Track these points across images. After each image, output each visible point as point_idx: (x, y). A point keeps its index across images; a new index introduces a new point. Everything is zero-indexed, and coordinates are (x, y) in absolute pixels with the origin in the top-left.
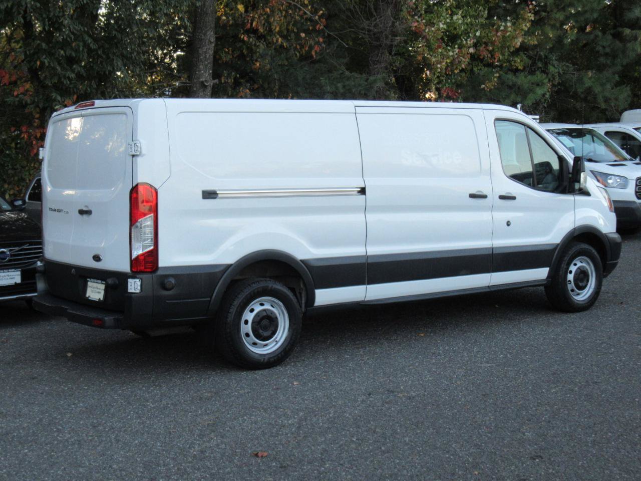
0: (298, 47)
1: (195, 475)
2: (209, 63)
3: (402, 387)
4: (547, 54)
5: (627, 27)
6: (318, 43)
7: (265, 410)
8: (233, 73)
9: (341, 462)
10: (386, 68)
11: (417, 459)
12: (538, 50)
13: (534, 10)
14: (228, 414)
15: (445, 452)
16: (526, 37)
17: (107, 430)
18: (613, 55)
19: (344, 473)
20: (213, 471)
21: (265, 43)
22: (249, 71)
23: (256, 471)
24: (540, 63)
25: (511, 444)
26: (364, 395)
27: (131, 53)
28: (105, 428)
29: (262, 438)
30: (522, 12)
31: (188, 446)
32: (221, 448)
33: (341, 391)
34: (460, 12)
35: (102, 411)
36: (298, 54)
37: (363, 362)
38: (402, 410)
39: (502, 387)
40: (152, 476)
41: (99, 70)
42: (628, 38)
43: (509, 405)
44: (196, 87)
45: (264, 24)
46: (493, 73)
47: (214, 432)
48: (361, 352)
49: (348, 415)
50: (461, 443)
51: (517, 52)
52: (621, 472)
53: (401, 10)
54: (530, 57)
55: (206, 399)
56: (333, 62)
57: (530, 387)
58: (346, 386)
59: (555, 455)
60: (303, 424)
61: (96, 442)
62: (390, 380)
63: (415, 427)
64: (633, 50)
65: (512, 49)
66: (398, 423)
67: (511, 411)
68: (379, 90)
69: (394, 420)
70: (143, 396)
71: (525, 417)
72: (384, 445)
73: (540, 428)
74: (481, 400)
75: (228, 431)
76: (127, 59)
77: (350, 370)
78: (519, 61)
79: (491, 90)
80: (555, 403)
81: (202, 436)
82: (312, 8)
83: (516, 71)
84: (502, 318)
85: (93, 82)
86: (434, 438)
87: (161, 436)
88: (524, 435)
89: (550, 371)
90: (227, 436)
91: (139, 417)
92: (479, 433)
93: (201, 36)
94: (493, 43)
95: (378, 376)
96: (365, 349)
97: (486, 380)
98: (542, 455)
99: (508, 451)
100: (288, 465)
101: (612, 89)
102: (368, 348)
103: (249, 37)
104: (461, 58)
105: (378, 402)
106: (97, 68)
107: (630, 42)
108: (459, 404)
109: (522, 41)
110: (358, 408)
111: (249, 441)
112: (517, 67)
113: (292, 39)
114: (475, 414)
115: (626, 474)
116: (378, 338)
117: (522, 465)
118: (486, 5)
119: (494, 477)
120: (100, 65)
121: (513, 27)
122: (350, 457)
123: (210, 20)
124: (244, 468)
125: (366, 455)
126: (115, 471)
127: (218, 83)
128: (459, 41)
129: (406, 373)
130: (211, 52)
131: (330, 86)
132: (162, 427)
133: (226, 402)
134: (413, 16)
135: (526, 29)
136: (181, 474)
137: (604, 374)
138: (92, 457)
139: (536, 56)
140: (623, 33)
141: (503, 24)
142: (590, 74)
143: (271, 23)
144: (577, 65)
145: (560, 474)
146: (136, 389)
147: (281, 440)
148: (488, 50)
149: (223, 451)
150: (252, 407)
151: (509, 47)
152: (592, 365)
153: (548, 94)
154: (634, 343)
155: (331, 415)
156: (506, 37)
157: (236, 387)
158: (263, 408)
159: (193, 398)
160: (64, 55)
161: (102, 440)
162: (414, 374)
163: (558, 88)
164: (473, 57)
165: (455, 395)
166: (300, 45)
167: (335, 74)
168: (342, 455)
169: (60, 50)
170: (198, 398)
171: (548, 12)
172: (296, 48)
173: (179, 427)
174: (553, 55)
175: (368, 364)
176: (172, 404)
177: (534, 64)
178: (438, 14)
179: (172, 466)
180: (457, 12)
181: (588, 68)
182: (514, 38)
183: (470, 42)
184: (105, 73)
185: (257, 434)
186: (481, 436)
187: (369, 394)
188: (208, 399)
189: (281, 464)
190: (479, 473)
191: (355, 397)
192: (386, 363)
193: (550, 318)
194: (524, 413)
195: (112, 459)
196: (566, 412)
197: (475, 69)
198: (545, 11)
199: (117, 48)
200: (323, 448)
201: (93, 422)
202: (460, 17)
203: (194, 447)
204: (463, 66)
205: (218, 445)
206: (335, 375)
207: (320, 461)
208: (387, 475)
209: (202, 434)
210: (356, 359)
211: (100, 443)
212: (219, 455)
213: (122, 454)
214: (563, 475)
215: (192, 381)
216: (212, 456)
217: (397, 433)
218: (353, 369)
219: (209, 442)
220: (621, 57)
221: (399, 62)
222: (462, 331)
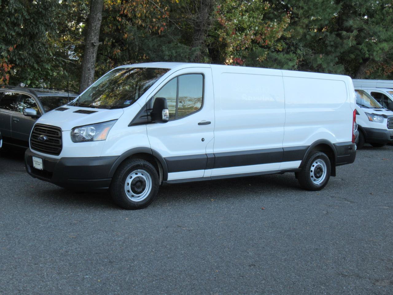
0: (151, 27)
1: (61, 263)
2: (98, 32)
3: (186, 225)
4: (297, 43)
5: (345, 31)
6: (163, 25)
7: (106, 232)
8: (111, 39)
9: (144, 262)
10: (202, 43)
11: (186, 262)
12: (292, 40)
13: (290, 17)
14: (85, 233)
15: (202, 259)
16: (285, 33)
17: (14, 237)
18: (336, 47)
19: (144, 267)
20: (71, 262)
21: (131, 23)
22: (121, 39)
23: (95, 263)
24: (292, 47)
25: (240, 258)
26: (164, 227)
27: (50, 23)
28: (13, 236)
29: (102, 246)
30: (283, 17)
31: (59, 248)
32: (78, 250)
33: (151, 224)
34: (247, 15)
35: (13, 227)
36: (151, 31)
37: (167, 210)
38: (183, 236)
39: (242, 228)
40: (36, 262)
41: (30, 31)
42: (344, 37)
43: (244, 238)
44: (88, 46)
45: (132, 12)
46: (264, 51)
47: (75, 241)
48: (167, 205)
49: (152, 238)
50: (213, 256)
51: (279, 40)
52: (296, 275)
53: (213, 10)
54: (286, 44)
55: (73, 224)
56: (171, 37)
57: (258, 229)
58: (155, 222)
59: (263, 265)
60: (127, 241)
61: (7, 243)
62: (180, 220)
63: (188, 246)
64: (347, 44)
65: (276, 39)
66: (180, 243)
67: (244, 241)
68: (197, 56)
69: (178, 242)
70: (38, 220)
71: (251, 245)
72: (169, 254)
73: (258, 250)
74: (229, 234)
75: (83, 241)
76: (48, 26)
77: (159, 213)
78: (280, 46)
79: (262, 61)
80: (269, 238)
81: (68, 244)
82: (161, 4)
83: (278, 51)
84: (251, 191)
85: (27, 38)
86: (198, 252)
87: (44, 242)
88: (248, 253)
89: (271, 221)
90: (82, 244)
91: (34, 231)
92: (223, 251)
93: (94, 16)
94: (265, 34)
95: (174, 218)
96: (170, 203)
97: (234, 224)
98: (255, 264)
99: (237, 261)
100: (114, 261)
101: (334, 66)
102: (171, 203)
103: (122, 19)
104: (246, 41)
105: (171, 231)
106: (29, 30)
107: (346, 39)
108: (216, 235)
109: (282, 35)
110: (159, 234)
111: (94, 247)
112: (279, 50)
113: (148, 22)
114: (224, 241)
115: (299, 277)
116: (179, 197)
117: (243, 269)
118: (263, 11)
119: (226, 274)
120: (31, 28)
121: (278, 26)
122: (149, 259)
123: (99, 7)
124: (89, 261)
125: (158, 259)
126: (15, 258)
127: (102, 44)
128: (245, 32)
129: (190, 217)
130: (99, 26)
131: (168, 51)
132: (46, 237)
133: (85, 226)
134: (220, 14)
135: (285, 28)
136: (53, 262)
137: (300, 225)
138: (3, 251)
139: (290, 43)
140: (342, 34)
141: (272, 23)
142: (321, 56)
143: (135, 12)
144: (315, 50)
145: (262, 274)
146: (34, 216)
147: (112, 248)
148: (262, 38)
149: (79, 252)
150: (100, 230)
151: (274, 37)
152: (295, 220)
153: (296, 66)
154: (321, 209)
155: (143, 237)
156: (273, 31)
157: (92, 219)
158: (105, 231)
159: (66, 223)
160: (10, 21)
161: (10, 242)
162: (195, 218)
163: (302, 63)
164: (253, 41)
165: (215, 230)
166: (152, 25)
167: (172, 45)
168: (145, 258)
169: (7, 18)
170: (69, 223)
171: (299, 18)
172: (149, 28)
173: (55, 238)
174: (301, 44)
175: (170, 211)
176: (54, 226)
177: (289, 48)
178: (234, 14)
179: (48, 258)
180: (245, 14)
181: (321, 52)
182: (277, 32)
183: (252, 32)
184: (34, 33)
185: (99, 244)
186: (224, 252)
187: (167, 227)
188: (75, 224)
189: (110, 260)
190: (219, 271)
191: (159, 228)
192: (180, 211)
193: (278, 193)
194: (251, 242)
195: (14, 252)
196: (274, 243)
197: (254, 49)
198: (297, 18)
199: (42, 19)
200: (135, 254)
201: (6, 232)
202: (247, 17)
203: (62, 249)
204: (247, 46)
205: (76, 249)
206: (150, 216)
207: (132, 260)
208: (168, 270)
209: (68, 242)
210: (163, 208)
211: (9, 244)
212: (76, 254)
213: (20, 250)
214: (264, 275)
215: (67, 214)
216: (72, 254)
217: (178, 248)
218: (161, 214)
219: (71, 247)
220: (340, 48)
221: (210, 40)
222: (227, 197)
